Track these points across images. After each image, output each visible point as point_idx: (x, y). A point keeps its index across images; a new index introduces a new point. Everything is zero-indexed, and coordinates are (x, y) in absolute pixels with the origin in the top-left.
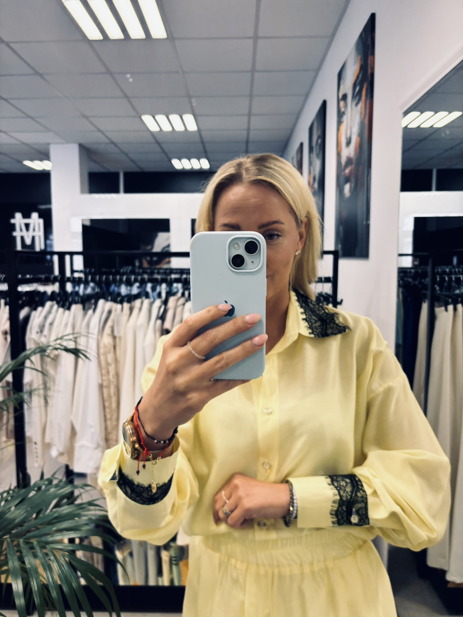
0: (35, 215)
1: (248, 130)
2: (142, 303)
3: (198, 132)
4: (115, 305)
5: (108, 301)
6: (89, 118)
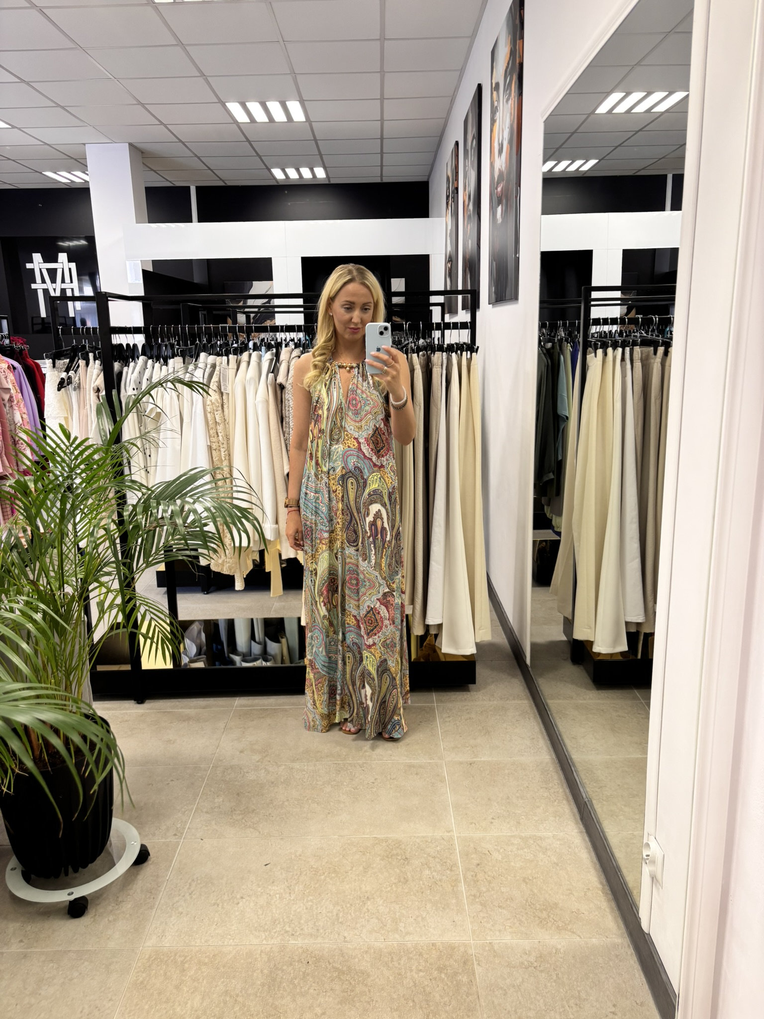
0: (63, 257)
1: (382, 120)
2: (250, 355)
3: (307, 123)
4: (219, 359)
5: (210, 354)
6: (146, 106)
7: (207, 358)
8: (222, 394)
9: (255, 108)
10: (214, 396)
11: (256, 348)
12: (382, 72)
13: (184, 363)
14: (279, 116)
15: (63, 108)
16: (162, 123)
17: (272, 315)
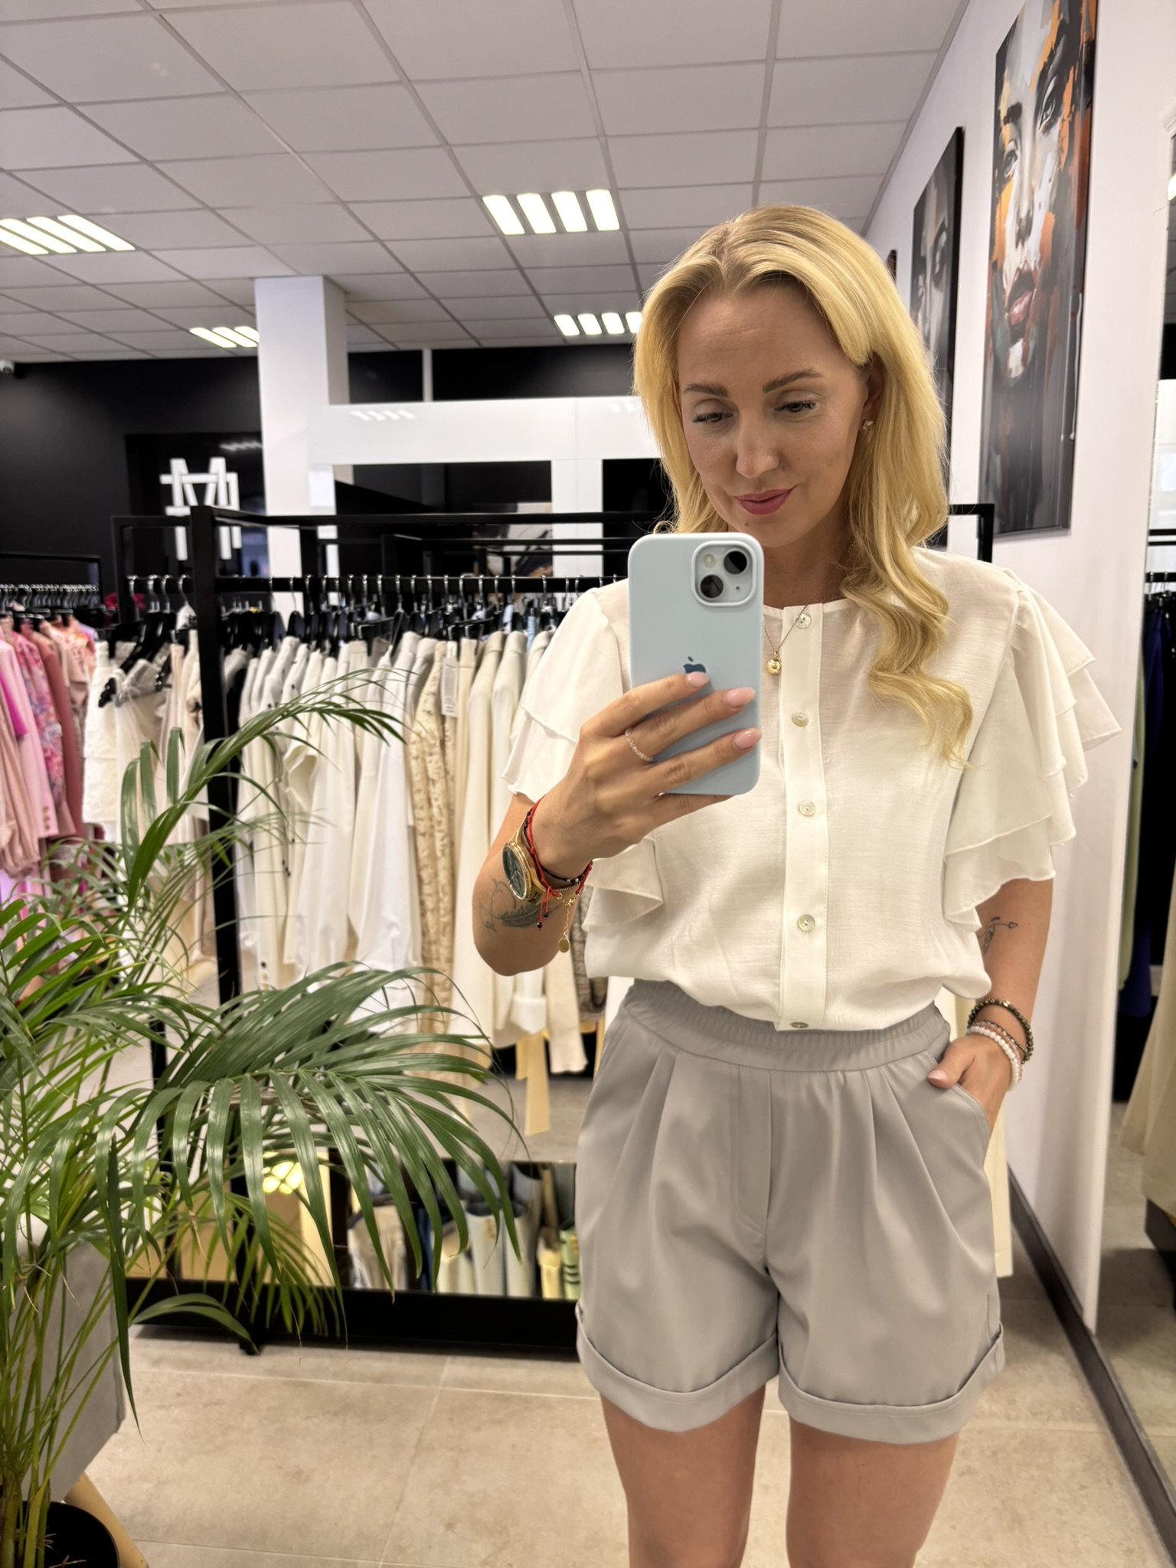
0: (218, 464)
3: (621, 233)
4: (440, 644)
5: (423, 635)
6: (351, 206)
7: (417, 642)
8: (443, 719)
9: (532, 203)
10: (425, 723)
11: (518, 622)
12: (763, 129)
13: (369, 652)
14: (574, 223)
15: (213, 210)
16: (376, 239)
17: (546, 559)
